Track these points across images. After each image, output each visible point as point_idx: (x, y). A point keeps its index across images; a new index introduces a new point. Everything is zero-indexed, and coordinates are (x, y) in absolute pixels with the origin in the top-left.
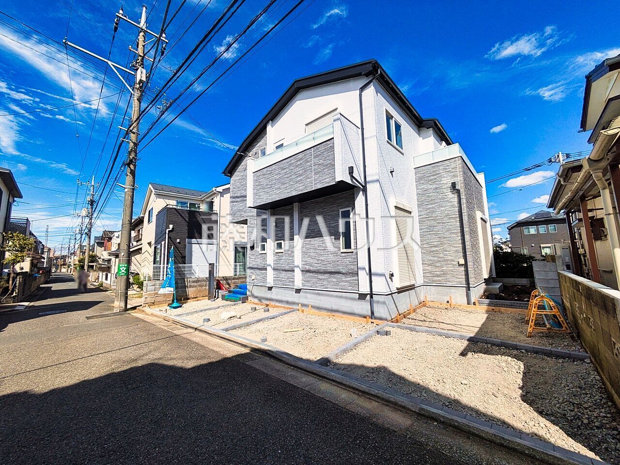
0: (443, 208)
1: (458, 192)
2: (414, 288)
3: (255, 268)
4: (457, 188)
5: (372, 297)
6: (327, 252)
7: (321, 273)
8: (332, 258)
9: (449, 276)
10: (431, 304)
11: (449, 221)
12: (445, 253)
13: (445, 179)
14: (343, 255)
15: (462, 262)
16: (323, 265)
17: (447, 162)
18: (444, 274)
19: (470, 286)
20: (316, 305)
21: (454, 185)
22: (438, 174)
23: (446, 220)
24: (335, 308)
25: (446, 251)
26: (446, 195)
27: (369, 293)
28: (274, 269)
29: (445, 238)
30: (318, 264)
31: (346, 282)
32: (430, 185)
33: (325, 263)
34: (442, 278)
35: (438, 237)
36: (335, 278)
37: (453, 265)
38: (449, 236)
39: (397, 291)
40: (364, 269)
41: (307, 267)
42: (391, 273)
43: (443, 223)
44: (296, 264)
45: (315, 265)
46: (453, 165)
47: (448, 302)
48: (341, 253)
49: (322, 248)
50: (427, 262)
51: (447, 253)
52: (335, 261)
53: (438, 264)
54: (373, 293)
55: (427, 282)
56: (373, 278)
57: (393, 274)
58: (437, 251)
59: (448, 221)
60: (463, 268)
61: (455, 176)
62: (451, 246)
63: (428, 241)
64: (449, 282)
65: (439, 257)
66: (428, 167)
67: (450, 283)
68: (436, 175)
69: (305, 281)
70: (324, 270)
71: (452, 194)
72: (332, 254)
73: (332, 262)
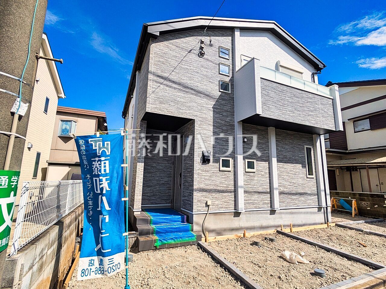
3: (211, 190)
7: (294, 193)
8: (300, 181)
14: (308, 179)
16: (295, 187)
24: (304, 222)
30: (291, 185)
31: (310, 200)
33: (296, 185)
36: (303, 197)
45: (289, 186)
49: (294, 173)
52: (303, 184)
54: (328, 206)
69: (281, 202)
70: (296, 191)
72: (300, 178)
73: (301, 185)
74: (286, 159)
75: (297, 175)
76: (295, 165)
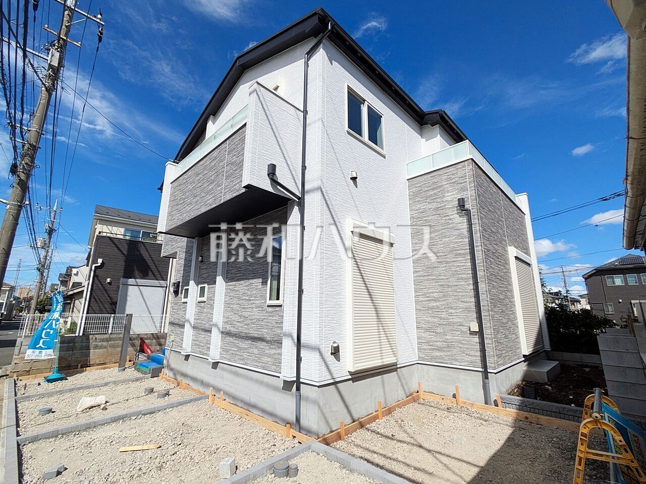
0: (447, 239)
1: (468, 213)
2: (396, 370)
3: (176, 324)
4: (467, 207)
5: (298, 389)
6: (252, 304)
7: (242, 338)
8: (256, 314)
9: (455, 351)
10: (429, 398)
11: (455, 259)
12: (450, 311)
13: (450, 194)
14: (270, 309)
15: (475, 327)
16: (245, 325)
17: (451, 169)
18: (448, 346)
19: (489, 371)
20: (232, 391)
21: (461, 204)
22: (440, 187)
23: (450, 258)
24: (253, 400)
25: (452, 308)
26: (451, 219)
27: (295, 379)
28: (194, 328)
29: (449, 286)
30: (240, 322)
31: (270, 356)
32: (429, 203)
33: (249, 322)
34: (445, 353)
35: (441, 285)
36: (257, 348)
37: (462, 332)
38: (456, 284)
39: (350, 377)
40: (290, 336)
41: (229, 328)
42: (335, 345)
43: (447, 263)
44: (215, 320)
45: (237, 324)
46: (460, 173)
47: (454, 396)
48: (268, 306)
49: (247, 298)
50: (423, 326)
51: (453, 311)
52: (258, 320)
53: (439, 330)
54: (301, 380)
55: (423, 359)
56: (303, 353)
57: (338, 347)
58: (438, 307)
59: (453, 260)
60: (476, 339)
61: (464, 189)
62: (458, 300)
63: (425, 291)
64: (456, 360)
65: (441, 318)
66: (426, 177)
67: (459, 364)
68: (437, 188)
69: (224, 350)
70: (246, 333)
71: (460, 216)
72: (257, 307)
73: (255, 321)
74: (240, 273)
75: (252, 302)
76: (251, 281)
